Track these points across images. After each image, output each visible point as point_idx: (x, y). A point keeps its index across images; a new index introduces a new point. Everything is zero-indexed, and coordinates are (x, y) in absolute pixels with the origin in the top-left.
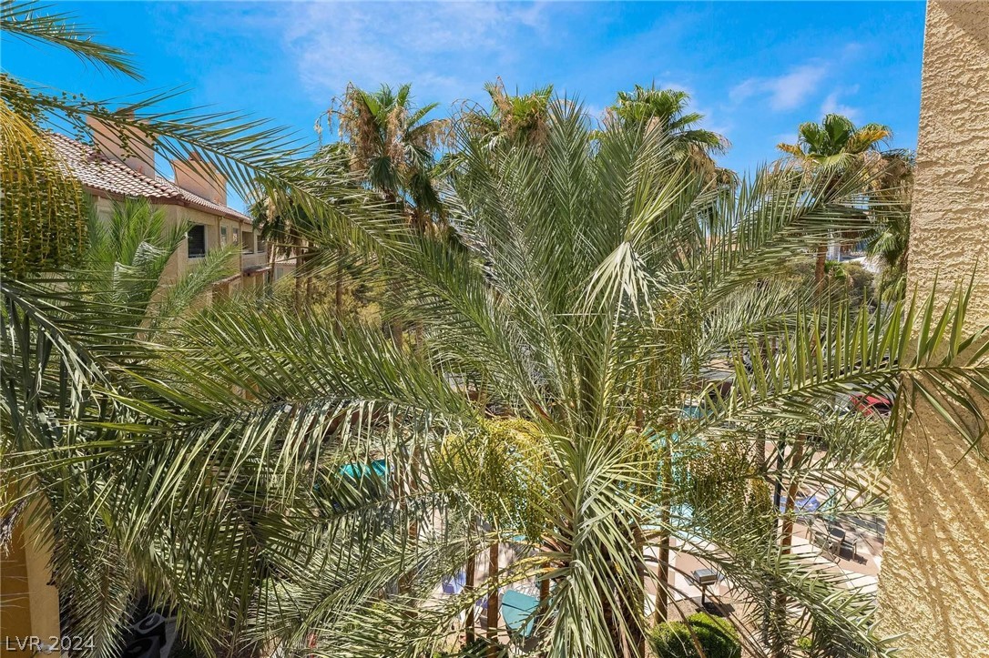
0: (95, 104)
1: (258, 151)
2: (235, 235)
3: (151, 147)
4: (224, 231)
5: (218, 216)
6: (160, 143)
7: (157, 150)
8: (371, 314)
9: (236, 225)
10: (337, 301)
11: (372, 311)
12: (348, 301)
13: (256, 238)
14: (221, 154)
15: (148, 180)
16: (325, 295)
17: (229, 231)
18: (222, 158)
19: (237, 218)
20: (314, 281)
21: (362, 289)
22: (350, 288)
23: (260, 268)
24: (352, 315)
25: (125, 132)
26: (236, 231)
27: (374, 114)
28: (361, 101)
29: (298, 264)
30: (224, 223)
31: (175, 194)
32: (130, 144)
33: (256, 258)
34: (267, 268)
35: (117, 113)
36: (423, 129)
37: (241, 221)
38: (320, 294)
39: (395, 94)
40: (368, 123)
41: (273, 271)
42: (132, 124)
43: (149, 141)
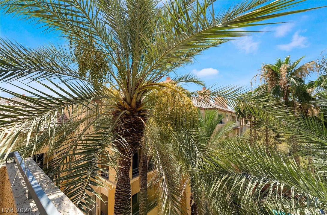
0: (200, 92)
1: (235, 95)
2: (230, 117)
3: (210, 99)
4: (227, 115)
5: (225, 111)
6: (212, 98)
7: (211, 100)
8: (283, 147)
9: (230, 114)
10: (267, 140)
11: (284, 146)
12: (271, 140)
13: (236, 117)
14: (226, 98)
15: (209, 104)
16: (262, 137)
17: (229, 116)
18: (226, 99)
19: (231, 112)
20: (257, 132)
21: (278, 136)
22: (272, 135)
23: (238, 127)
24: (273, 146)
25: (205, 97)
26: (231, 116)
27: (274, 70)
28: (269, 67)
29: (251, 126)
30: (227, 113)
31: (215, 107)
32: (206, 99)
33: (237, 124)
34: (240, 127)
35: (203, 93)
36: (300, 69)
37: (232, 113)
38: (259, 137)
39: (283, 61)
40: (272, 74)
41: (242, 128)
42: (206, 94)
43: (210, 98)
